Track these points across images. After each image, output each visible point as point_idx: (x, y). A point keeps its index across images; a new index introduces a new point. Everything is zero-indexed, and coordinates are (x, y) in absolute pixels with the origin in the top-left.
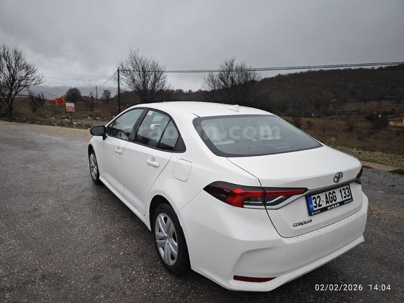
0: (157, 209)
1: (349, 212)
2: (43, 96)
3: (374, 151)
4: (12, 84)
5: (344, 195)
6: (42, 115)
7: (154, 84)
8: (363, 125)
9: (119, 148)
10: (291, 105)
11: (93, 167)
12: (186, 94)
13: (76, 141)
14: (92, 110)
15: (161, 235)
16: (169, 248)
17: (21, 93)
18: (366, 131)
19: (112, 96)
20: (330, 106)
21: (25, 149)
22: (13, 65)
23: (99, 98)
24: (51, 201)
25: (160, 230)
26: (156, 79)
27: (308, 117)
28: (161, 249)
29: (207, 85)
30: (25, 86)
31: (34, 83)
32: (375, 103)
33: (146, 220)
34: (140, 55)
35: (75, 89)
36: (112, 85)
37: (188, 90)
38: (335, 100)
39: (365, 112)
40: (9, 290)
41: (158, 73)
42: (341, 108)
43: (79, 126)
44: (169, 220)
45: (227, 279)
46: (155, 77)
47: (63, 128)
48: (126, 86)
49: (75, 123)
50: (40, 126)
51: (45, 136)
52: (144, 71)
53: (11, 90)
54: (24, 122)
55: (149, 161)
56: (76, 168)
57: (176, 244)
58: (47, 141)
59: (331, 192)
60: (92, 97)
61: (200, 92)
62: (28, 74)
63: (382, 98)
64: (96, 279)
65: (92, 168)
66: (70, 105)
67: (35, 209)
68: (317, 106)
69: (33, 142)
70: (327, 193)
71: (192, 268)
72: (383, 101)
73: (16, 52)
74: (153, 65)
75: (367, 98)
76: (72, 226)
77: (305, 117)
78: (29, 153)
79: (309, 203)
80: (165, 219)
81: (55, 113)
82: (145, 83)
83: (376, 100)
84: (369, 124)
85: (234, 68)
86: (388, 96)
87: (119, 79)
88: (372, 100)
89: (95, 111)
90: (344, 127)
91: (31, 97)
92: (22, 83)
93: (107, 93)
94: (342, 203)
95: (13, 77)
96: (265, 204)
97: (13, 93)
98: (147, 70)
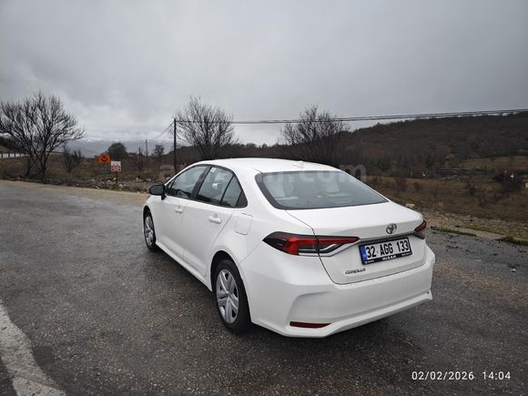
0: (219, 267)
1: (407, 266)
2: (80, 153)
3: (492, 218)
4: (46, 139)
5: (401, 248)
6: (78, 177)
7: (218, 137)
8: (489, 187)
9: (179, 207)
10: (395, 162)
11: (149, 231)
12: (260, 149)
13: (124, 206)
14: (140, 169)
15: (222, 292)
16: (229, 305)
17: (57, 149)
18: (491, 195)
19: (166, 152)
20: (446, 163)
21: (67, 214)
22: (50, 117)
23: (149, 155)
24: (102, 268)
25: (221, 288)
26: (221, 132)
27: (417, 178)
28: (222, 309)
29: (284, 138)
30: (62, 141)
31: (73, 137)
32: (505, 160)
33: (207, 282)
34: (202, 103)
35: (119, 144)
36: (166, 139)
37: (261, 145)
38: (452, 155)
39: (493, 171)
40: (71, 344)
41: (223, 124)
42: (460, 165)
43: (126, 189)
44: (230, 275)
45: (283, 325)
46: (220, 129)
47: (108, 191)
48: (184, 140)
49: (121, 185)
50: (80, 189)
51: (89, 200)
52: (206, 121)
53: (45, 145)
54: (60, 184)
55: (211, 218)
56: (128, 234)
57: (237, 299)
58: (92, 206)
59: (387, 243)
60: (141, 154)
61: (277, 147)
62: (66, 126)
63: (514, 153)
64: (156, 337)
65: (146, 233)
66: (116, 164)
67: (86, 275)
68: (429, 164)
69: (74, 207)
70: (383, 244)
71: (253, 321)
72: (516, 157)
73: (53, 102)
74: (218, 115)
75: (495, 153)
76: (126, 291)
77: (414, 177)
78: (71, 219)
79: (362, 253)
80: (227, 275)
81: (96, 174)
82: (207, 137)
83: (506, 155)
84: (497, 186)
85: (317, 118)
86: (522, 151)
87: (175, 132)
88: (501, 155)
89: (145, 172)
90: (464, 190)
91: (66, 154)
92: (59, 137)
93: (159, 148)
94: (399, 256)
95: (48, 130)
96: (319, 252)
97: (47, 150)
98: (211, 121)
